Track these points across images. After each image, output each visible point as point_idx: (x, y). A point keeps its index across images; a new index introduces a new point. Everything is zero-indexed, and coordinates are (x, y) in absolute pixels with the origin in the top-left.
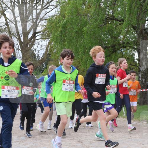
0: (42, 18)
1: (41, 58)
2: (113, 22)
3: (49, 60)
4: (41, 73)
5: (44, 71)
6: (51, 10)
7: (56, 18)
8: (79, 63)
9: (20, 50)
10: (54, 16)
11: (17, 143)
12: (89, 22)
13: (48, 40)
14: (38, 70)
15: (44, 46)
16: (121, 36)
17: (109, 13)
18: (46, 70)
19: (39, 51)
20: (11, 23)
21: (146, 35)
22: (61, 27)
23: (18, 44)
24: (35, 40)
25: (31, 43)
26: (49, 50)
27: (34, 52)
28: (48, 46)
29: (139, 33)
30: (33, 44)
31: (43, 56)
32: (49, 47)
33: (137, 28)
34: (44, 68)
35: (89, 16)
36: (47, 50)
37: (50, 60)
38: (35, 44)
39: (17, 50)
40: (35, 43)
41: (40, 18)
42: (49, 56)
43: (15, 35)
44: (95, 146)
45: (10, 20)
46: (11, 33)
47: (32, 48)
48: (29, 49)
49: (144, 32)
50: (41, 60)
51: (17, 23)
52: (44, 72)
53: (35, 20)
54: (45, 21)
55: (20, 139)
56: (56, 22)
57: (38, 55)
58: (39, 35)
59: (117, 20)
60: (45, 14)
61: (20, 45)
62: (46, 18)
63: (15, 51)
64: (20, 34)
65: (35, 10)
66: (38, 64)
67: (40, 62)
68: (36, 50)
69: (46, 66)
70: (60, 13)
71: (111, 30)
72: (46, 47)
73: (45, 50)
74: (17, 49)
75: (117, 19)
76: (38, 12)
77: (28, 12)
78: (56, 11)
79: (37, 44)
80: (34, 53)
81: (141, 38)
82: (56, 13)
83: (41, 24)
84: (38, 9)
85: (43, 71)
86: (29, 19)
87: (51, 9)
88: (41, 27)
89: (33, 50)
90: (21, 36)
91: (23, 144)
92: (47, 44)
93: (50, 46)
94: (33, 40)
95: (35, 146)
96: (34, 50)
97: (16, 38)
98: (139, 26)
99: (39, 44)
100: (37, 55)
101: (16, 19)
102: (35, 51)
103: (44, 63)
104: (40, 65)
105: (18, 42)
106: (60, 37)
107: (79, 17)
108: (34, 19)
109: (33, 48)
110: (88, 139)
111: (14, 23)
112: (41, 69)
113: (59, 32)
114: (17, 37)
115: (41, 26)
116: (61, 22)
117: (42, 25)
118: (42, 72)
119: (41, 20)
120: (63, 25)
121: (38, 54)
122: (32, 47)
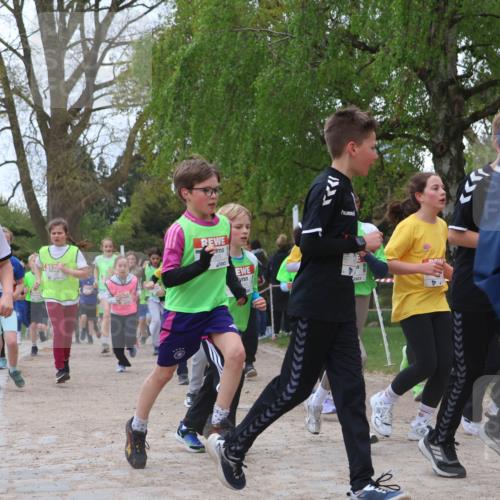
0: (115, 38)
1: (110, 173)
2: (352, 54)
3: (138, 177)
4: (112, 220)
5: (122, 215)
6: (146, 13)
7: (162, 38)
8: (238, 189)
9: (39, 142)
10: (156, 30)
11: (29, 456)
12: (270, 53)
13: (135, 113)
14: (100, 209)
15: (122, 131)
16: (377, 100)
17: (336, 22)
18: (129, 211)
19: (103, 147)
20: (11, 52)
21: (461, 98)
22: (177, 68)
23: (36, 124)
24: (90, 111)
25: (77, 122)
26: (137, 145)
27: (88, 151)
28: (133, 132)
29: (435, 89)
30: (85, 125)
31: (116, 166)
32: (139, 134)
33: (432, 74)
34: (119, 206)
35: (271, 34)
36: (130, 144)
37: (140, 179)
38: (90, 125)
39: (29, 143)
40: (91, 121)
41: (107, 38)
42: (136, 163)
43: (25, 94)
44: (291, 467)
45: (6, 44)
46: (12, 87)
47: (81, 138)
48: (71, 141)
49: (451, 88)
50: (110, 179)
51: (33, 53)
52: (120, 218)
53: (90, 46)
54: (124, 46)
55: (40, 442)
56: (162, 50)
57: (102, 161)
58: (105, 94)
59: (364, 47)
60: (126, 26)
61: (40, 126)
62: (128, 39)
63: (25, 146)
64: (41, 91)
65: (93, 13)
66: (101, 190)
67: (108, 184)
68: (95, 145)
69: (127, 198)
70: (176, 21)
71: (345, 78)
72: (128, 135)
73: (124, 145)
74: (31, 140)
75: (364, 44)
76: (101, 19)
77: (67, 18)
78: (160, 16)
79: (97, 123)
80: (89, 155)
81: (444, 106)
82: (163, 20)
83: (110, 59)
84: (102, 9)
85: (117, 215)
86: (72, 41)
87: (146, 9)
88: (112, 67)
89: (86, 143)
90: (43, 96)
91: (50, 461)
92: (132, 125)
93: (143, 132)
94: (83, 110)
95: (88, 466)
96: (88, 144)
97: (29, 103)
98: (437, 67)
99: (104, 125)
100: (96, 162)
101: (29, 39)
102: (89, 148)
103: (120, 189)
104: (107, 194)
105: (34, 117)
106: (175, 100)
107: (239, 34)
108: (89, 40)
109: (85, 136)
110: (266, 445)
111: (21, 52)
112: (111, 208)
113: (171, 84)
114: (31, 99)
115: (111, 64)
116: (180, 51)
117: (115, 61)
118: (115, 220)
119: (112, 44)
120: (185, 60)
121: (101, 158)
122: (82, 132)
